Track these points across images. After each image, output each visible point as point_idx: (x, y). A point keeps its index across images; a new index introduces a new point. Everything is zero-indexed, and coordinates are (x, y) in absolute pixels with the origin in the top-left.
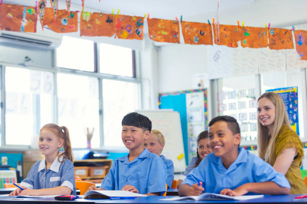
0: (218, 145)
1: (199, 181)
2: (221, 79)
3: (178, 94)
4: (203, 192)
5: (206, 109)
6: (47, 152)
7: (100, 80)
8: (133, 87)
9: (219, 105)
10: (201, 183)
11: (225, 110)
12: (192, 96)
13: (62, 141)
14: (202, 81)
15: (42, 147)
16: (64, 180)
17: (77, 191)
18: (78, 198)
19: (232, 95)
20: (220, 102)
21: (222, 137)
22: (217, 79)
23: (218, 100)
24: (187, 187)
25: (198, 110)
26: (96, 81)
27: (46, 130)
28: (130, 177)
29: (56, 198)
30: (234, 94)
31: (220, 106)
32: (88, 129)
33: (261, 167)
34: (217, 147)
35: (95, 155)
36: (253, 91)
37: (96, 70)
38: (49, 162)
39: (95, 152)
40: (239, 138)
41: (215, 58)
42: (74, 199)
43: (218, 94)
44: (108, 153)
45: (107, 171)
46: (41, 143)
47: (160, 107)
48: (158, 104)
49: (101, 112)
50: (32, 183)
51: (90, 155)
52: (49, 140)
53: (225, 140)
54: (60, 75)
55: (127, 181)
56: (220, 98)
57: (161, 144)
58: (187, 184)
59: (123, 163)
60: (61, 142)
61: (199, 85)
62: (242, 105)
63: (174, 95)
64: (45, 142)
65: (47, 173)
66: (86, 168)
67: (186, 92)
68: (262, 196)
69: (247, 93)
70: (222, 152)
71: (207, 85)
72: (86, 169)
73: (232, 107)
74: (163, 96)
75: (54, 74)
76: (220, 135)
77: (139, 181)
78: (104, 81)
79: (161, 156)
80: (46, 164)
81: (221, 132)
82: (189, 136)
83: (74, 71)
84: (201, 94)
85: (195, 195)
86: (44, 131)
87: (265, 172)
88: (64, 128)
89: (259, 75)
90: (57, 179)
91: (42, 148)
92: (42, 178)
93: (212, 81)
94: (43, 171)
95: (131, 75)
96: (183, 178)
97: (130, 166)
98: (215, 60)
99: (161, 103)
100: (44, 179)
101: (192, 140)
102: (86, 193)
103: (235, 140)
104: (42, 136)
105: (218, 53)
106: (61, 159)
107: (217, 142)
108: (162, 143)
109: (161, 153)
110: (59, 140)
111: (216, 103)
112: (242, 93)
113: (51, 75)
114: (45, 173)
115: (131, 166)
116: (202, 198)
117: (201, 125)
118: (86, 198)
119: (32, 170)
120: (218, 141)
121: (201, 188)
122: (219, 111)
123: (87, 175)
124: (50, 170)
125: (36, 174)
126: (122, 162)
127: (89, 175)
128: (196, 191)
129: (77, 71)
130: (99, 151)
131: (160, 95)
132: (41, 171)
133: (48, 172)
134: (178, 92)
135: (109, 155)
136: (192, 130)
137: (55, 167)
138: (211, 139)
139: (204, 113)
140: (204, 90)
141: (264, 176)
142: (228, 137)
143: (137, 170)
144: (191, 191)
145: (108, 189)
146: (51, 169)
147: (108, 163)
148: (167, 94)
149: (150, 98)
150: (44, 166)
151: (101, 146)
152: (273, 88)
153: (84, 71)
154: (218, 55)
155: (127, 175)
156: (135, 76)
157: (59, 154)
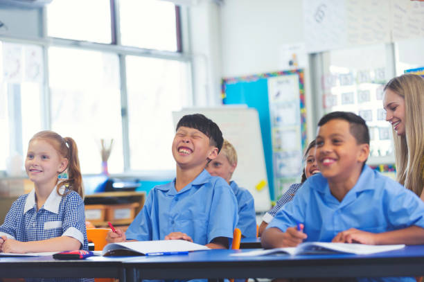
0: (330, 158)
1: (297, 223)
2: (328, 52)
3: (255, 80)
4: (305, 241)
5: (302, 104)
6: (40, 177)
7: (121, 57)
8: (178, 68)
9: (324, 97)
10: (302, 226)
11: (336, 105)
12: (280, 83)
13: (66, 161)
14: (295, 56)
15: (31, 168)
16: (67, 227)
17: (90, 245)
18: (92, 255)
19: (346, 80)
20: (327, 92)
21: (339, 145)
22: (321, 53)
23: (323, 88)
24: (276, 233)
25: (290, 106)
26: (115, 58)
27: (39, 140)
28: (178, 216)
29: (55, 256)
30: (349, 77)
31: (327, 99)
32: (102, 141)
33: (399, 196)
34: (327, 161)
35: (116, 185)
36: (382, 71)
37: (115, 41)
38: (41, 196)
39: (116, 179)
40: (365, 151)
41: (318, 18)
42: (85, 257)
43: (323, 78)
44: (137, 181)
45: (137, 211)
46: (30, 162)
47: (224, 102)
48: (221, 96)
49: (124, 112)
50: (13, 233)
51: (108, 186)
52: (44, 157)
53: (342, 150)
54: (53, 51)
55: (173, 222)
56: (326, 85)
57: (231, 163)
58: (276, 228)
59: (167, 194)
60: (63, 164)
61: (291, 63)
62: (364, 96)
63: (248, 82)
64: (37, 160)
65: (38, 216)
66: (102, 207)
67: (269, 75)
68: (402, 247)
69: (372, 75)
70: (334, 169)
71: (303, 63)
72: (101, 209)
73: (347, 98)
74: (229, 83)
75: (44, 48)
76: (336, 142)
77: (193, 222)
78: (129, 59)
79: (231, 183)
80: (36, 200)
81: (338, 137)
82: (274, 150)
83: (76, 44)
84: (294, 79)
85: (290, 246)
86: (35, 143)
87: (406, 206)
88: (70, 141)
89: (393, 45)
90: (56, 224)
91: (31, 170)
92: (31, 224)
93: (313, 56)
94: (31, 211)
95: (174, 48)
96: (268, 218)
97: (178, 197)
98: (318, 21)
99: (225, 96)
100: (34, 225)
101: (279, 157)
102: (106, 247)
103: (359, 153)
104: (32, 150)
105: (323, 9)
106: (62, 191)
107: (328, 152)
108: (233, 163)
109: (230, 178)
110: (60, 160)
111: (320, 93)
112: (363, 76)
113: (38, 50)
114: (35, 215)
115: (180, 198)
116: (302, 250)
117: (294, 131)
118: (107, 255)
119: (13, 210)
120: (330, 150)
121: (301, 234)
122: (324, 107)
123: (103, 219)
124: (43, 211)
125: (19, 217)
126: (164, 192)
127: (106, 218)
128: (293, 239)
129: (82, 43)
130: (123, 179)
131: (224, 82)
132: (28, 212)
133: (40, 213)
134: (254, 76)
135: (139, 185)
136: (279, 140)
137: (52, 204)
138: (319, 147)
139: (299, 111)
140: (298, 72)
141: (404, 212)
142: (348, 146)
143: (190, 205)
144: (285, 238)
145: (143, 239)
146: (45, 208)
147: (139, 199)
148: (235, 79)
149: (207, 87)
150: (34, 203)
151: (125, 169)
152: (415, 67)
153: (95, 43)
154: (322, 12)
155: (172, 213)
156: (180, 50)
157: (59, 182)
